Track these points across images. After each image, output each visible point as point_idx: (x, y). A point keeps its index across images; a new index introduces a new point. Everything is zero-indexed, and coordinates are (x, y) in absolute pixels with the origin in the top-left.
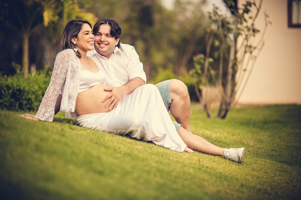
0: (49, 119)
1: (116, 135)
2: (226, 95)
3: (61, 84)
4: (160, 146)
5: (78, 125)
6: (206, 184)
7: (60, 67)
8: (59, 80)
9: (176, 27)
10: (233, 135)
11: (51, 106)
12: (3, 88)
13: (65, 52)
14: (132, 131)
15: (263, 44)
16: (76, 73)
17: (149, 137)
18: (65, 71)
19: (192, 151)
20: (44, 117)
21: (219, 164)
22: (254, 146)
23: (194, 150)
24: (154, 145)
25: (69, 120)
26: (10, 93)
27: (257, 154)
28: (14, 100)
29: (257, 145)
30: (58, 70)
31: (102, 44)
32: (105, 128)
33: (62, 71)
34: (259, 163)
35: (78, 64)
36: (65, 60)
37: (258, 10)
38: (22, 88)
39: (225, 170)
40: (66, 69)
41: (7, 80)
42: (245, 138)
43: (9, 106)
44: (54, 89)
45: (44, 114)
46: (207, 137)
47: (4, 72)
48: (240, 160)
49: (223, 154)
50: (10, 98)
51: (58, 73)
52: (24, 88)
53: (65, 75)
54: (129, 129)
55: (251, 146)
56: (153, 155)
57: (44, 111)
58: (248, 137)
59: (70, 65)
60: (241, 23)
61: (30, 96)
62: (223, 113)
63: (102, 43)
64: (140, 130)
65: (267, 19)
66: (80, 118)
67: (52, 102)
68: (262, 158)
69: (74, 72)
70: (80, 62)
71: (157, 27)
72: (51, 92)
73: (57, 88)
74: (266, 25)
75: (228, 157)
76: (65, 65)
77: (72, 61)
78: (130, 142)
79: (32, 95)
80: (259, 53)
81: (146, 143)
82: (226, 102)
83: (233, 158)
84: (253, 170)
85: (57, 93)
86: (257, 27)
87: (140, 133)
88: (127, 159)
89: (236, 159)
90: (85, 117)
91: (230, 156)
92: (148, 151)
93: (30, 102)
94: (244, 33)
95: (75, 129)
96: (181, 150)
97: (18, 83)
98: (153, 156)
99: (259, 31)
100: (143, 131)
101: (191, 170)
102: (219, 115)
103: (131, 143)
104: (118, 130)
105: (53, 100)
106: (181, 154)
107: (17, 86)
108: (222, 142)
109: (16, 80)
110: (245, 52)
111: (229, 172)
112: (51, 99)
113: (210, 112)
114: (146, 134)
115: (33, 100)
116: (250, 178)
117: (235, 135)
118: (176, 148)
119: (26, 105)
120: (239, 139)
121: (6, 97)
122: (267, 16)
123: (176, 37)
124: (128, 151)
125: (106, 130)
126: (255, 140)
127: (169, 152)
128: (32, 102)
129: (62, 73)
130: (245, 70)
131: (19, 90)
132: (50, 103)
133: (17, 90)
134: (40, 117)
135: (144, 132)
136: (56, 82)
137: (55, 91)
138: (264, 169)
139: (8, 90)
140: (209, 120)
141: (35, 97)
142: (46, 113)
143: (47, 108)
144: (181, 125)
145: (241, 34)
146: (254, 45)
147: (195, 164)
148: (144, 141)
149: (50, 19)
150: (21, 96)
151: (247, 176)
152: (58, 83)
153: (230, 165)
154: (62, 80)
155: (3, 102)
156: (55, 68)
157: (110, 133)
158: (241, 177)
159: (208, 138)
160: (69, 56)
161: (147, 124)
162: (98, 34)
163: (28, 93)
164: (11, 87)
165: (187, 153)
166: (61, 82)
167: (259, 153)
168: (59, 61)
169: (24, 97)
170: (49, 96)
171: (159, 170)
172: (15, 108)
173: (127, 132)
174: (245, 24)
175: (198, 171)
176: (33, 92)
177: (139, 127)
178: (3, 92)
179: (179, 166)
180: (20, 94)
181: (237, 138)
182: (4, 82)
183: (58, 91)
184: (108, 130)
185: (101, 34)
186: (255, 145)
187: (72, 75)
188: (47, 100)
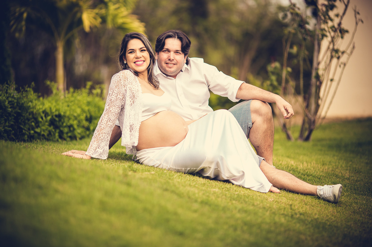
0: (102, 156)
1: (185, 173)
2: (310, 111)
3: (117, 113)
4: (239, 186)
5: (138, 162)
6: (303, 237)
7: (114, 93)
8: (114, 108)
9: (235, 19)
10: (323, 165)
11: (105, 140)
12: (39, 114)
13: (121, 74)
14: (204, 168)
15: (354, 47)
16: (136, 99)
17: (225, 175)
18: (121, 97)
19: (278, 191)
20: (96, 154)
21: (313, 206)
22: (350, 178)
23: (280, 189)
24: (232, 184)
25: (125, 155)
26: (48, 121)
27: (355, 189)
28: (54, 128)
29: (353, 176)
30: (112, 96)
31: (170, 64)
32: (170, 165)
33: (118, 97)
34: (360, 203)
35: (138, 87)
36: (121, 84)
37: (346, 6)
38: (62, 114)
39: (321, 216)
40: (122, 94)
41: (43, 104)
42: (338, 168)
43: (48, 135)
44: (108, 120)
45: (95, 150)
46: (292, 169)
47: (40, 94)
48: (337, 199)
49: (315, 193)
50: (48, 125)
51: (113, 100)
52: (65, 113)
53: (121, 101)
54: (200, 166)
55: (346, 179)
56: (234, 199)
57: (96, 146)
58: (342, 166)
59: (128, 89)
60: (325, 22)
61: (71, 122)
62: (306, 134)
63: (171, 62)
64: (213, 167)
65: (358, 16)
66: (140, 153)
67: (105, 134)
68: (362, 194)
69: (133, 97)
70: (140, 85)
71: (213, 19)
72: (104, 123)
73: (111, 118)
74: (357, 23)
75: (322, 196)
76: (121, 90)
77: (131, 84)
78: (202, 182)
79: (73, 121)
80: (348, 59)
81: (222, 182)
82: (310, 120)
83: (327, 198)
84: (354, 212)
85: (111, 124)
86: (344, 26)
87: (213, 170)
88: (206, 209)
89: (331, 198)
90: (147, 152)
91: (325, 195)
92: (227, 195)
93: (72, 129)
94: (330, 34)
95: (137, 171)
96: (265, 190)
97: (58, 107)
98: (234, 202)
99: (347, 31)
100: (217, 168)
101: (283, 220)
102: (301, 136)
103: (204, 184)
104: (187, 167)
105: (107, 133)
106: (266, 196)
107: (56, 110)
108: (311, 175)
109: (54, 104)
110: (332, 57)
111: (326, 218)
112: (105, 131)
113: (290, 133)
114: (221, 173)
115: (75, 127)
116: (352, 225)
117: (326, 164)
118: (259, 188)
119: (67, 133)
120: (331, 169)
121: (44, 125)
122: (357, 13)
123: (236, 32)
124: (204, 197)
125: (172, 167)
126: (350, 170)
127: (251, 194)
128: (74, 129)
129: (118, 99)
130: (332, 80)
131: (59, 116)
132: (103, 136)
133: (56, 116)
134: (91, 154)
135: (219, 169)
136: (111, 111)
137: (110, 122)
138: (367, 210)
139: (45, 116)
140: (290, 143)
141: (78, 123)
142: (98, 148)
143: (100, 142)
144: (264, 158)
145: (326, 36)
146: (342, 49)
147: (285, 209)
148: (219, 181)
149: (91, 22)
150: (61, 123)
151: (348, 222)
152: (112, 111)
153: (326, 207)
154: (118, 108)
155: (41, 132)
156: (110, 94)
157: (178, 171)
158: (341, 224)
159: (294, 171)
160: (126, 78)
161: (222, 159)
162: (164, 50)
163: (69, 119)
164: (49, 113)
165: (272, 194)
166: (117, 110)
167: (358, 188)
168: (114, 85)
169: (65, 124)
170: (102, 127)
171: (245, 224)
172: (55, 138)
173: (199, 169)
174: (330, 24)
175: (290, 219)
176: (75, 116)
177: (211, 163)
178: (40, 120)
179: (268, 214)
180: (60, 121)
181: (328, 169)
182: (41, 107)
183: (113, 122)
184: (174, 168)
185: (168, 51)
186: (352, 177)
187: (132, 101)
188: (100, 133)
